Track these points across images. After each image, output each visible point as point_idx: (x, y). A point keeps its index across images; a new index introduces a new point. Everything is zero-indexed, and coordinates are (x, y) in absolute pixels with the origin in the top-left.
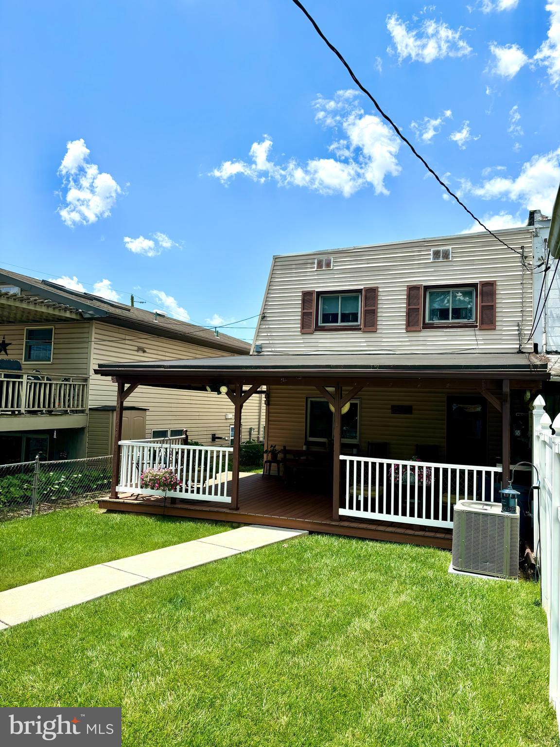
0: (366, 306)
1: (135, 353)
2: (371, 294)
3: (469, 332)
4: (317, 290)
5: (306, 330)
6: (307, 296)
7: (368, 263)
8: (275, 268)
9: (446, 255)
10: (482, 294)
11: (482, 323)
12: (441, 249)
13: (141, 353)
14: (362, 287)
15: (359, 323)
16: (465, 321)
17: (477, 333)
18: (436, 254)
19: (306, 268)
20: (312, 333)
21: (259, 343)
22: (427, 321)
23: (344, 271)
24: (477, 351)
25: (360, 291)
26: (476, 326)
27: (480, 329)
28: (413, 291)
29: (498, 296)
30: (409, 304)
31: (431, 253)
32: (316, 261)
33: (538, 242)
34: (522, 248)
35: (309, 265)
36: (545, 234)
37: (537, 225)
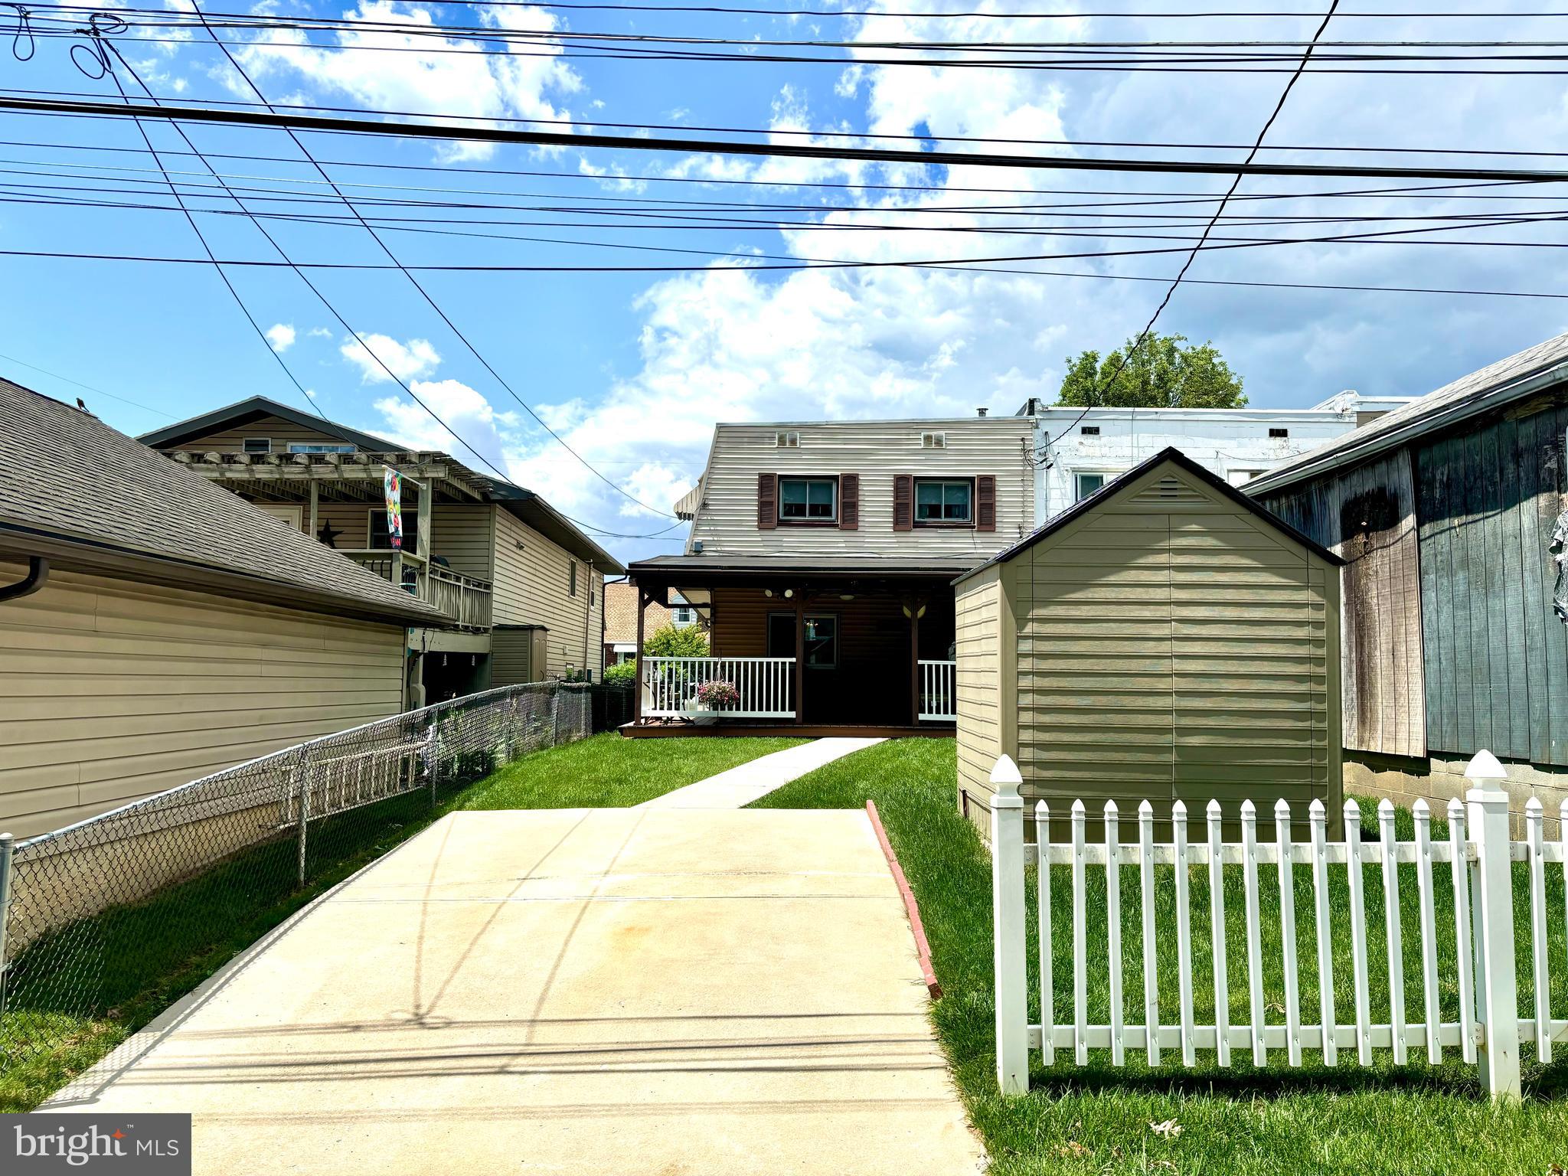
0: (844, 497)
1: (514, 549)
2: (850, 482)
3: (966, 533)
4: (779, 473)
5: (763, 525)
6: (766, 482)
7: (845, 444)
8: (720, 440)
9: (939, 442)
10: (980, 489)
11: (980, 523)
12: (933, 433)
13: (518, 551)
14: (839, 473)
15: (833, 518)
16: (960, 520)
17: (975, 535)
18: (928, 438)
19: (763, 443)
20: (773, 529)
21: (698, 539)
22: (917, 519)
23: (814, 452)
24: (976, 556)
25: (835, 478)
26: (974, 527)
27: (978, 531)
28: (901, 482)
29: (997, 493)
30: (896, 497)
31: (922, 437)
32: (777, 436)
33: (1038, 434)
34: (1023, 439)
35: (767, 440)
36: (1045, 427)
37: (1037, 416)
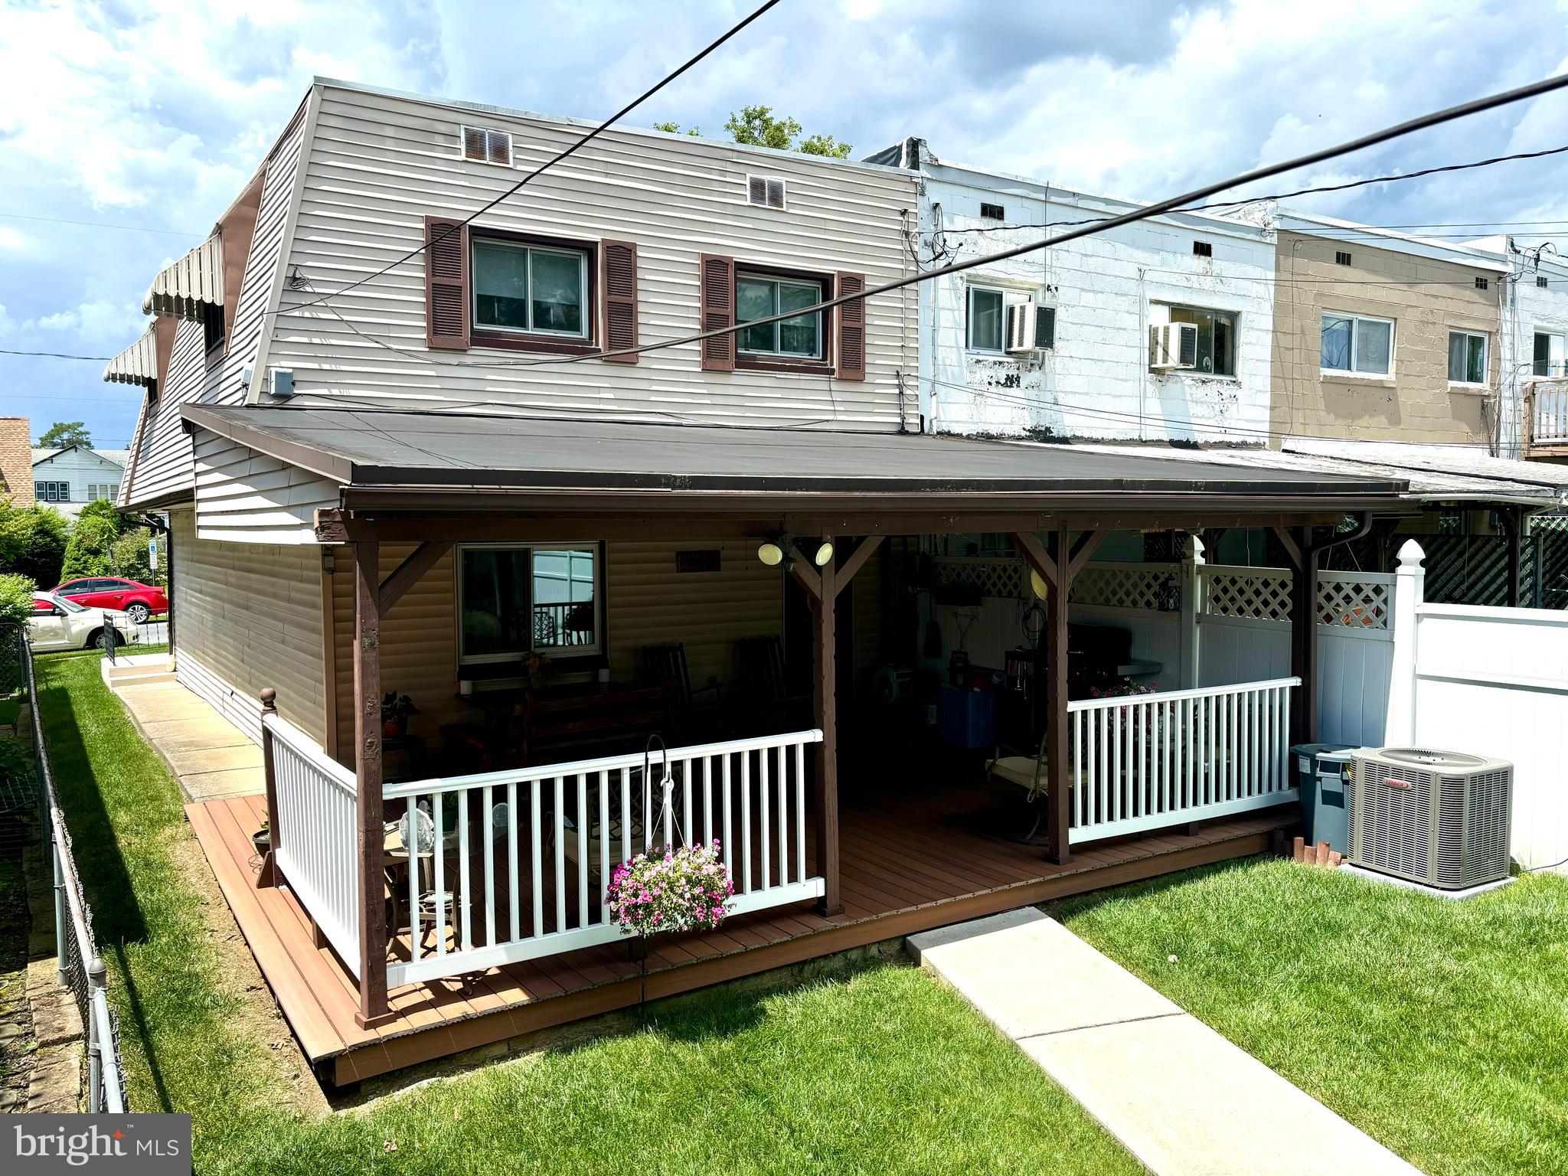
0: (608, 290)
2: (622, 256)
3: (818, 382)
4: (470, 221)
5: (439, 341)
6: (442, 238)
9: (776, 197)
10: (840, 298)
11: (843, 365)
12: (768, 177)
14: (596, 238)
15: (585, 335)
16: (805, 356)
17: (834, 387)
18: (757, 187)
19: (432, 146)
20: (460, 351)
21: (286, 365)
22: (741, 350)
23: (545, 183)
24: (835, 427)
25: (588, 247)
26: (832, 372)
27: (840, 379)
28: (715, 271)
29: (867, 309)
30: (705, 301)
31: (748, 183)
32: (462, 133)
33: (923, 205)
34: (904, 213)
35: (440, 140)
36: (934, 194)
37: (923, 172)
